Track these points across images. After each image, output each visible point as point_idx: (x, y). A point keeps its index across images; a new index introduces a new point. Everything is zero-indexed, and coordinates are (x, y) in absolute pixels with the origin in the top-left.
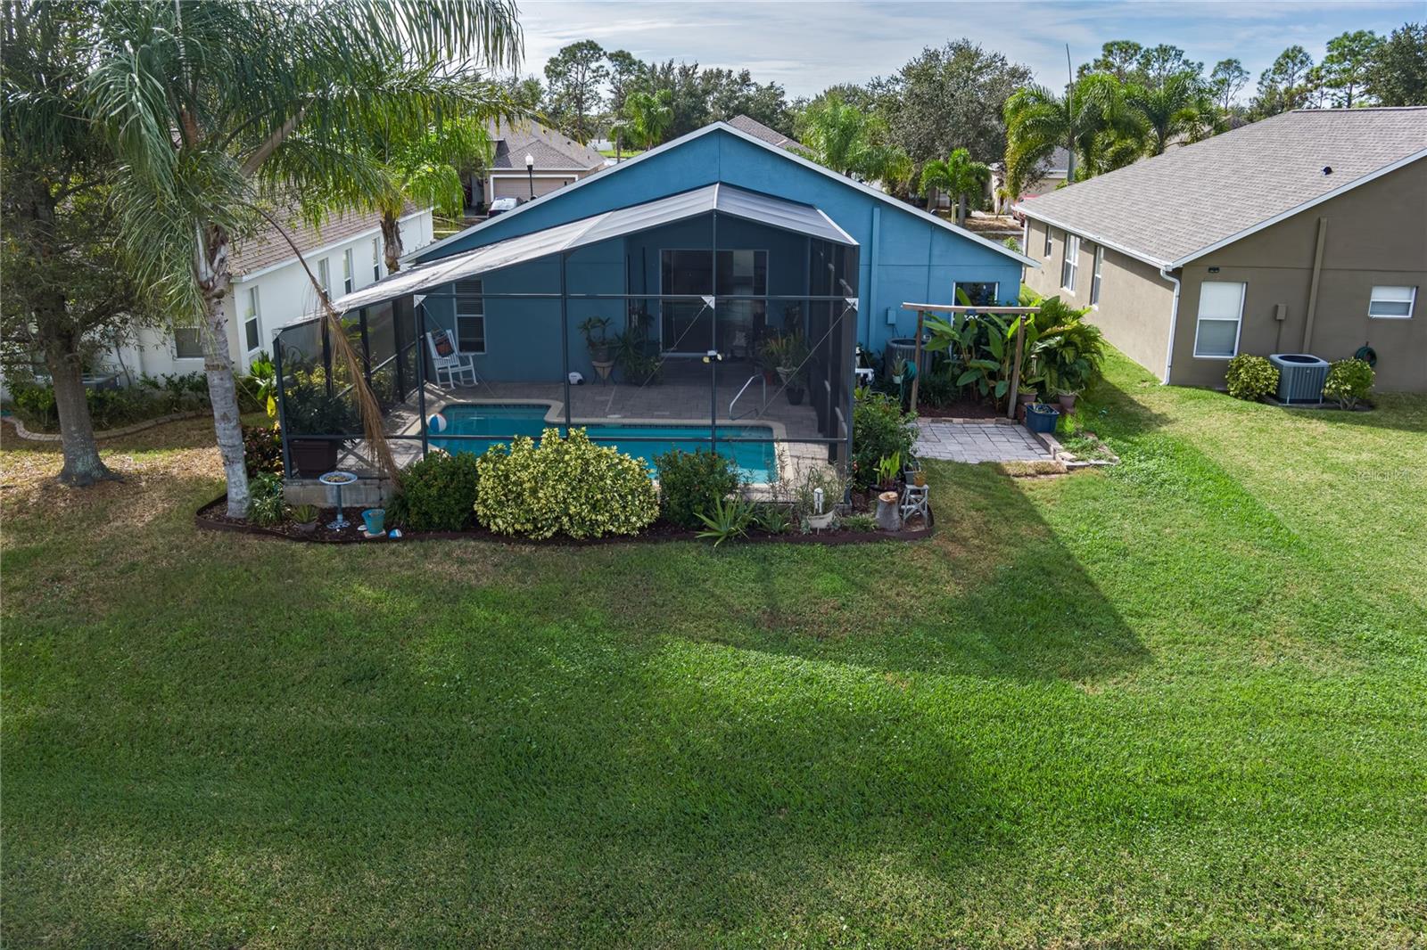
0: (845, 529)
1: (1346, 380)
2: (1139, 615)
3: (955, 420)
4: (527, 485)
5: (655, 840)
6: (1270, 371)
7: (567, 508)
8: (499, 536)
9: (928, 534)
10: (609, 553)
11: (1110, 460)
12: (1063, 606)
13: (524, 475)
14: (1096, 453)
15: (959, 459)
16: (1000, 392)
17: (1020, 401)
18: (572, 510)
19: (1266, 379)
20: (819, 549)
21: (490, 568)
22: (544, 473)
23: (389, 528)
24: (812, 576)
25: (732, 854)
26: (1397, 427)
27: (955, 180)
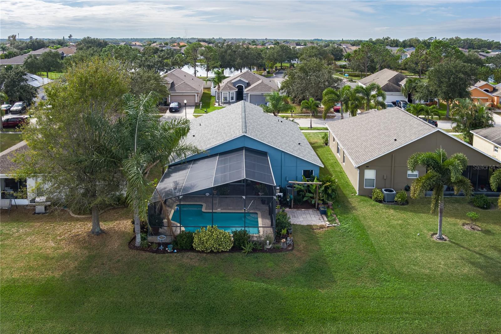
0: (274, 248)
1: (399, 198)
2: (335, 272)
3: (303, 210)
4: (205, 241)
5: (238, 326)
6: (381, 195)
7: (213, 246)
8: (198, 251)
9: (292, 249)
10: (222, 256)
11: (338, 224)
12: (319, 270)
13: (204, 238)
14: (334, 222)
15: (302, 224)
16: (313, 202)
17: (318, 204)
18: (215, 246)
19: (380, 196)
20: (268, 254)
21: (197, 260)
22: (209, 238)
23: (174, 249)
24: (267, 262)
25: (251, 328)
26: (411, 211)
27: (311, 107)
